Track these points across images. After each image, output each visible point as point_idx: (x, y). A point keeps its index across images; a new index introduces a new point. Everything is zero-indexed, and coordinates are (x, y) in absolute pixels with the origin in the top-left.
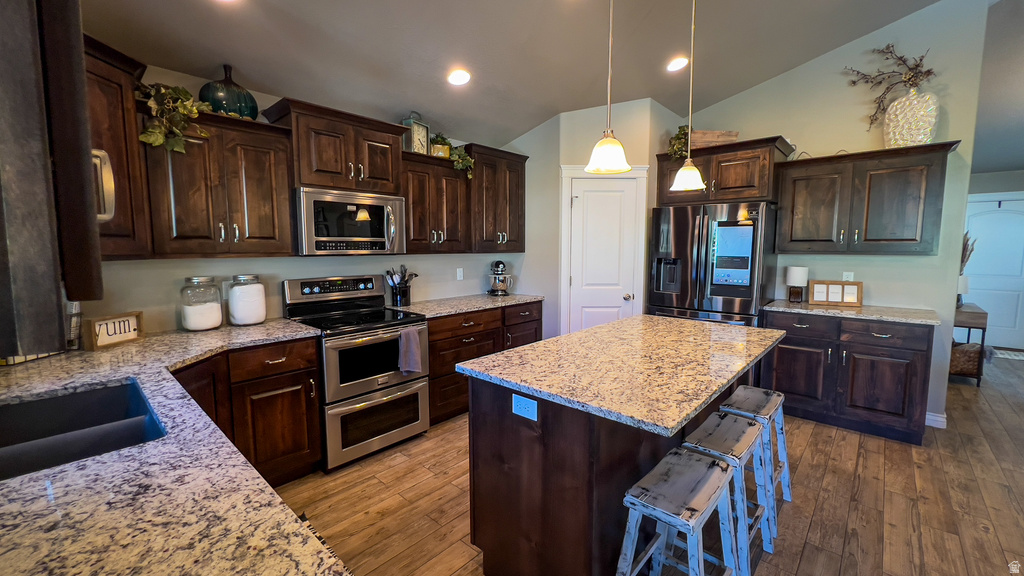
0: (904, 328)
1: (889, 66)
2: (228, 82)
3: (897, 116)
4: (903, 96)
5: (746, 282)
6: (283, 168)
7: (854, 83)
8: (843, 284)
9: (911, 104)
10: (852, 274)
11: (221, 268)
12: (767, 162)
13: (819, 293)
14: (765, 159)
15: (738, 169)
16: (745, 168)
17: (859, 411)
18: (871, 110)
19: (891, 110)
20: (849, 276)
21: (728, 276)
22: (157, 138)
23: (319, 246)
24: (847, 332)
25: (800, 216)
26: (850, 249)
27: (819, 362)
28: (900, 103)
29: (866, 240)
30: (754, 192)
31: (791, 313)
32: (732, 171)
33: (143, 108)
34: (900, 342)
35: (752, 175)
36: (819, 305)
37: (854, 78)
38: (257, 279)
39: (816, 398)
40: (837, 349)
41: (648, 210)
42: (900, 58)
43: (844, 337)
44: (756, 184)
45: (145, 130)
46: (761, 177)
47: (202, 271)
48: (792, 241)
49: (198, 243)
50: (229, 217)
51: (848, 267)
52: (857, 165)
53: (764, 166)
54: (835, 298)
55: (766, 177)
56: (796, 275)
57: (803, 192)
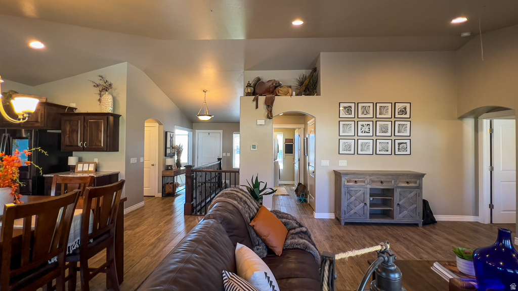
1: (102, 83)
4: (105, 94)
7: (94, 86)
8: (89, 163)
13: (80, 167)
14: (42, 111)
16: (35, 114)
18: (98, 97)
19: (102, 98)
20: (96, 160)
25: (68, 136)
26: (84, 150)
28: (104, 96)
29: (90, 146)
35: (38, 118)
36: (79, 172)
37: (95, 84)
42: (105, 81)
44: (39, 122)
46: (41, 118)
48: (66, 146)
52: (85, 117)
53: (42, 114)
54: (86, 169)
55: (43, 118)
56: (72, 161)
57: (69, 126)
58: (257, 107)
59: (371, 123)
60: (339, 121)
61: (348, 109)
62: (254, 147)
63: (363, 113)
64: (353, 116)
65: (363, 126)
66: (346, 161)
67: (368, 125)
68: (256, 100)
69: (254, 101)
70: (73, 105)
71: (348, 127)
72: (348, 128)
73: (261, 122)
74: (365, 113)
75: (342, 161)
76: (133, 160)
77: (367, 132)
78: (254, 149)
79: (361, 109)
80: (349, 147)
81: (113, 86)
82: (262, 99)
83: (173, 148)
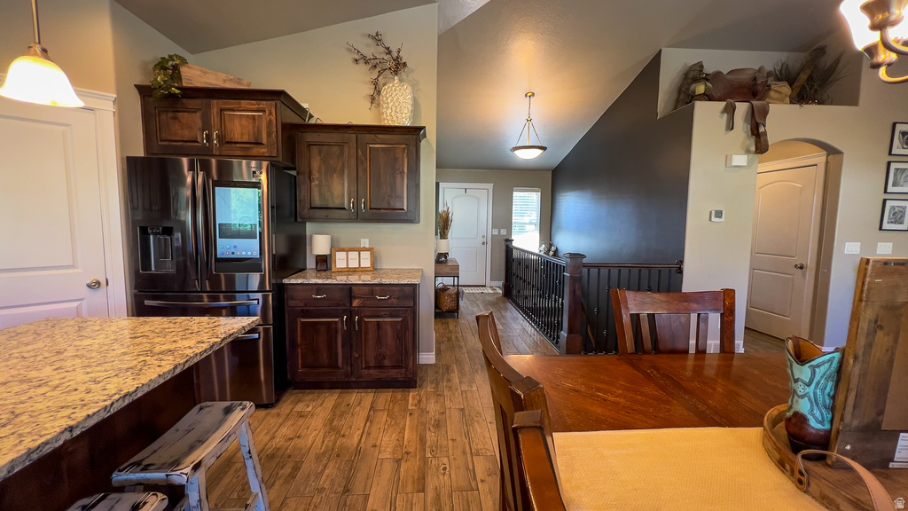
0: (397, 288)
1: (379, 52)
3: (387, 99)
4: (390, 83)
5: (256, 254)
7: (356, 60)
8: (359, 250)
9: (395, 90)
10: (367, 240)
12: (273, 118)
13: (340, 261)
14: (270, 114)
15: (244, 122)
16: (251, 121)
17: (371, 371)
18: (369, 90)
19: (383, 93)
20: (365, 243)
21: (235, 247)
24: (358, 298)
25: (317, 182)
26: (358, 217)
27: (336, 332)
28: (388, 88)
29: (371, 209)
30: (263, 150)
31: (308, 284)
32: (237, 122)
34: (395, 301)
35: (259, 132)
36: (341, 272)
37: (357, 57)
39: (338, 367)
40: (351, 316)
41: (122, 158)
42: (388, 49)
43: (356, 303)
44: (264, 141)
46: (269, 134)
48: (311, 208)
51: (365, 234)
52: (359, 135)
53: (270, 121)
54: (354, 264)
55: (274, 135)
56: (320, 244)
57: (318, 158)
58: (730, 127)
60: (889, 163)
62: (719, 214)
66: (891, 244)
68: (730, 111)
69: (723, 112)
71: (905, 174)
72: (903, 177)
73: (740, 160)
75: (883, 244)
78: (717, 220)
80: (901, 217)
81: (408, 63)
82: (742, 108)
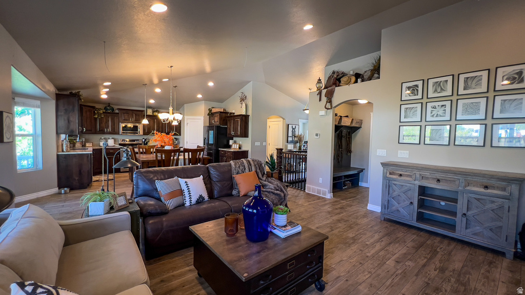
2: (109, 106)
6: (118, 120)
8: (237, 144)
11: (107, 136)
13: (233, 146)
22: (96, 116)
23: (123, 133)
25: (229, 129)
32: (216, 118)
33: (94, 112)
36: (233, 149)
38: (113, 138)
45: (94, 115)
47: (103, 137)
49: (102, 132)
50: (108, 127)
52: (234, 118)
53: (219, 118)
56: (231, 142)
57: (229, 123)
58: (320, 100)
59: (448, 104)
60: (401, 105)
61: (414, 89)
62: (317, 135)
63: (435, 91)
64: (420, 96)
65: (434, 107)
66: (408, 152)
67: (442, 106)
68: (320, 94)
70: (233, 111)
71: (413, 111)
72: (411, 112)
73: (322, 113)
74: (439, 90)
75: (402, 151)
76: (257, 144)
77: (441, 116)
79: (433, 86)
81: (247, 97)
82: (324, 92)
83: (295, 137)
